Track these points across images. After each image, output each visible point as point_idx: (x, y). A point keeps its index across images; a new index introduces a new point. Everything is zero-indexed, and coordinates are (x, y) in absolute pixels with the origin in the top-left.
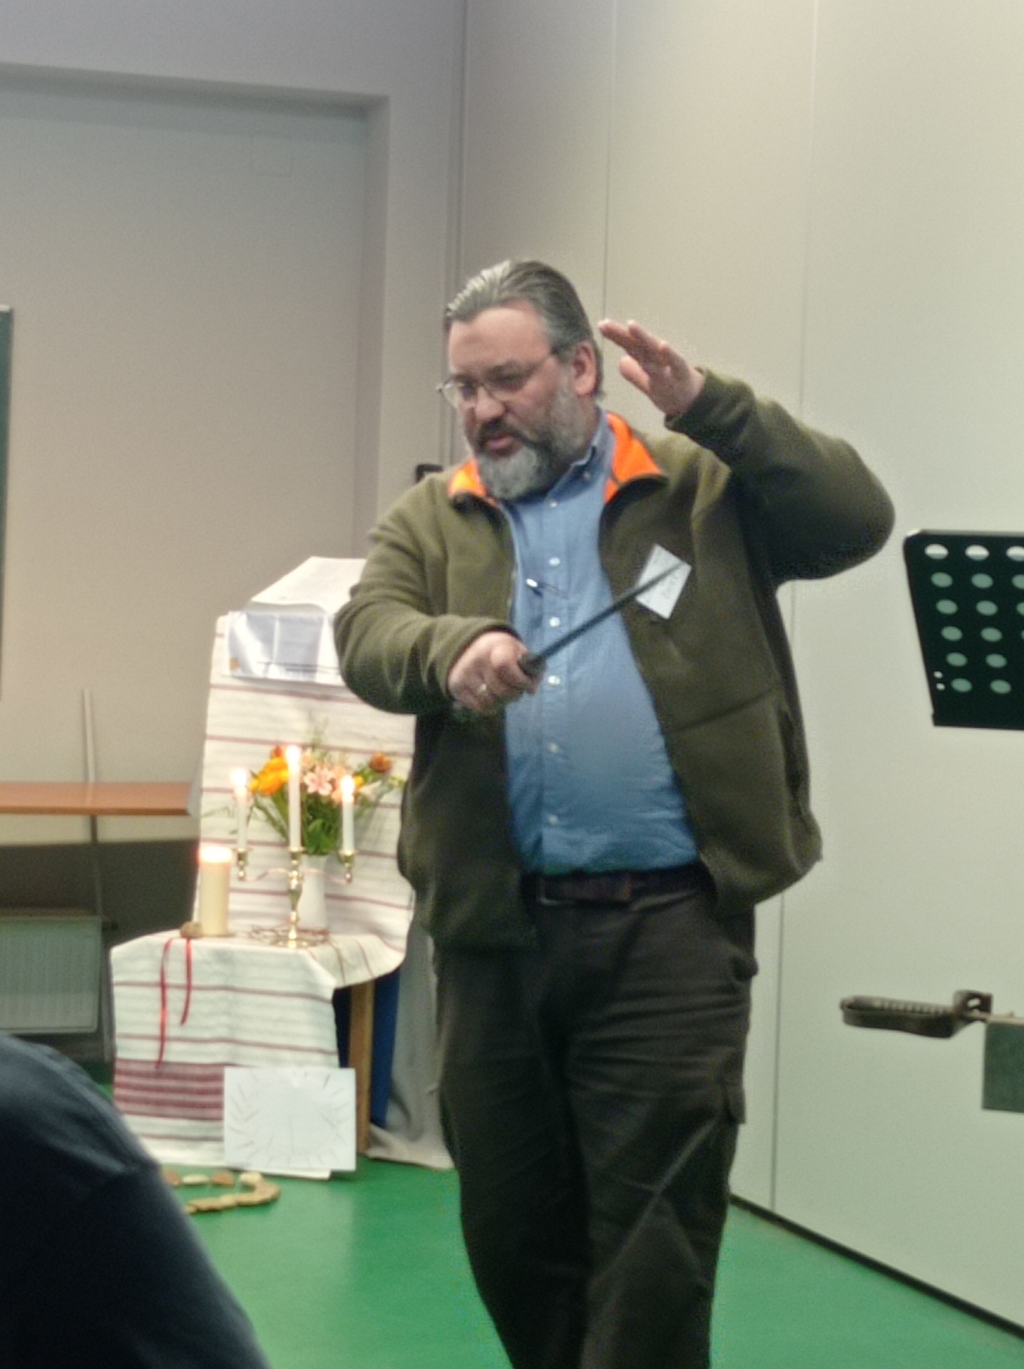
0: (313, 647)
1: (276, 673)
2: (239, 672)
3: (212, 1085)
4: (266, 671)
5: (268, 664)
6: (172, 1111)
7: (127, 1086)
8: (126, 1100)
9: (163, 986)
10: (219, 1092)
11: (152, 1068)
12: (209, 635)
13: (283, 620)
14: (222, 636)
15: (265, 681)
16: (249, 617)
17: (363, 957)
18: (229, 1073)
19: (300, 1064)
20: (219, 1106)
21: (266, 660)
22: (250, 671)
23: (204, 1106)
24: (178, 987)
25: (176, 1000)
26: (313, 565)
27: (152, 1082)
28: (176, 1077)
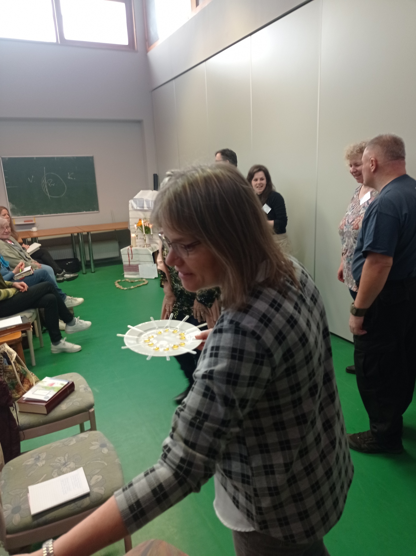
0: (143, 204)
1: (138, 208)
2: (133, 208)
3: (137, 267)
6: (132, 271)
7: (125, 268)
8: (125, 270)
9: (128, 254)
10: (138, 268)
11: (128, 265)
12: (128, 203)
13: (138, 200)
14: (130, 204)
16: (134, 200)
17: (155, 247)
18: (139, 266)
19: (149, 264)
20: (139, 270)
21: (136, 206)
22: (135, 208)
23: (136, 270)
24: (130, 254)
25: (130, 256)
26: (141, 192)
27: (129, 267)
28: (132, 266)
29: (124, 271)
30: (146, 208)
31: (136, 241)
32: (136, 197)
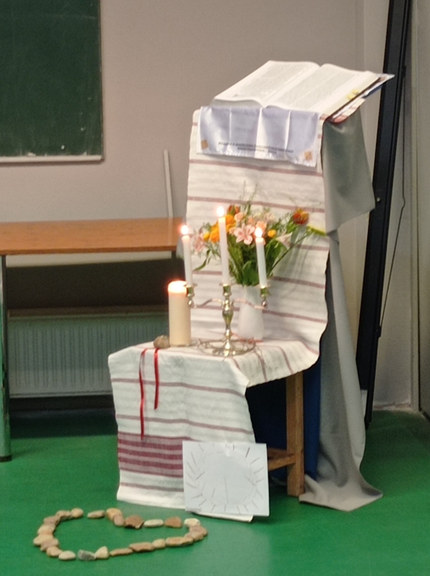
0: (253, 132)
1: (231, 151)
2: (208, 151)
3: (176, 452)
4: (225, 150)
5: (226, 144)
6: (154, 469)
7: (125, 451)
8: (125, 461)
9: (141, 382)
10: (180, 457)
11: (139, 439)
12: (189, 124)
13: (234, 112)
14: (196, 124)
15: (224, 156)
16: (213, 110)
18: (185, 444)
19: (230, 440)
20: (181, 467)
21: (224, 141)
22: (215, 150)
23: (173, 467)
24: (151, 383)
25: (150, 390)
26: (270, 64)
27: (140, 449)
28: (154, 446)
29: (121, 464)
30: (261, 154)
31: (193, 318)
32: (225, 95)
